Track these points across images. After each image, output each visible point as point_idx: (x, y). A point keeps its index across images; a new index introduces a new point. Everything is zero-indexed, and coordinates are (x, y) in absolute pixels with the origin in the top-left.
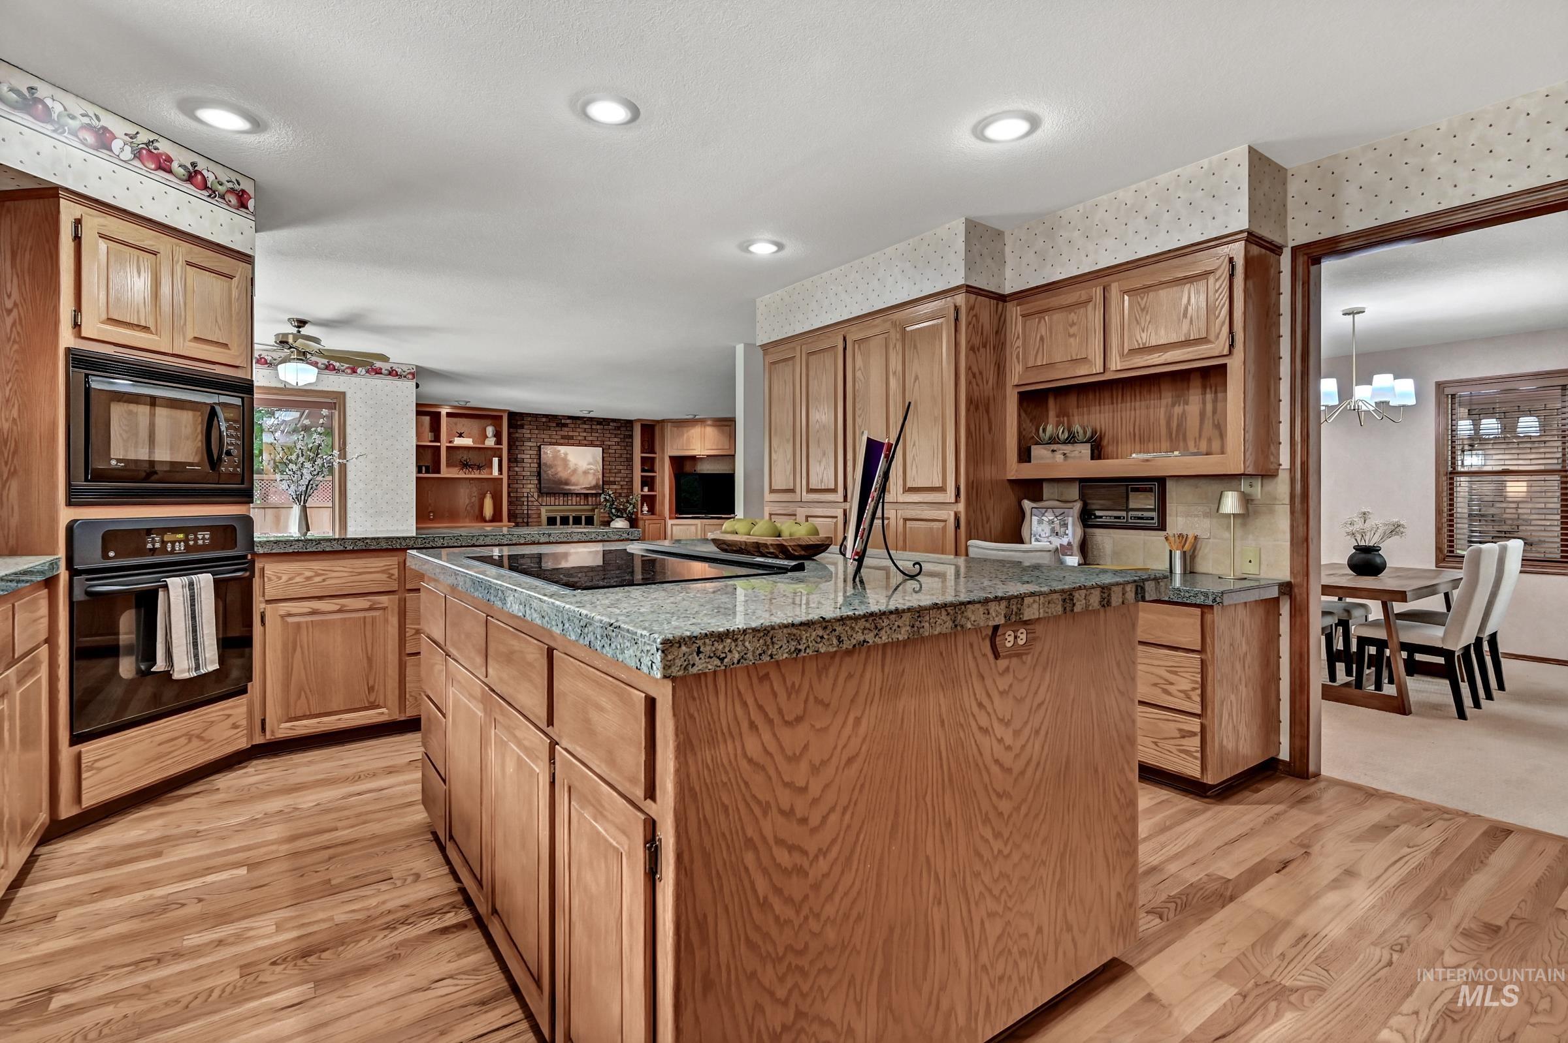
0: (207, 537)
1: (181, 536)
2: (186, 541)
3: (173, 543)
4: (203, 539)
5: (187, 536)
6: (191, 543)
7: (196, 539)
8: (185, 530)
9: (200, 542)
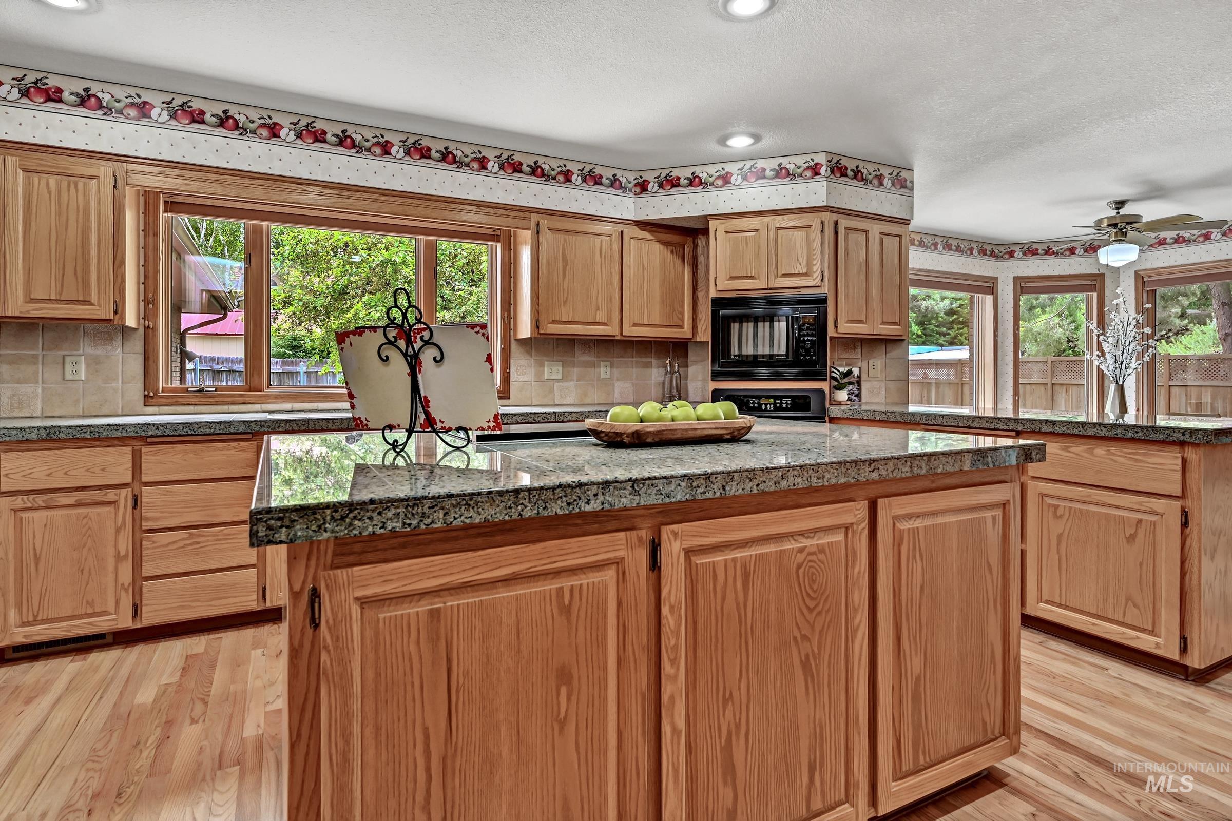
0: (789, 402)
1: (772, 401)
2: (775, 404)
3: (766, 405)
4: (787, 403)
5: (775, 401)
6: (778, 405)
7: (781, 403)
8: (775, 397)
9: (784, 406)
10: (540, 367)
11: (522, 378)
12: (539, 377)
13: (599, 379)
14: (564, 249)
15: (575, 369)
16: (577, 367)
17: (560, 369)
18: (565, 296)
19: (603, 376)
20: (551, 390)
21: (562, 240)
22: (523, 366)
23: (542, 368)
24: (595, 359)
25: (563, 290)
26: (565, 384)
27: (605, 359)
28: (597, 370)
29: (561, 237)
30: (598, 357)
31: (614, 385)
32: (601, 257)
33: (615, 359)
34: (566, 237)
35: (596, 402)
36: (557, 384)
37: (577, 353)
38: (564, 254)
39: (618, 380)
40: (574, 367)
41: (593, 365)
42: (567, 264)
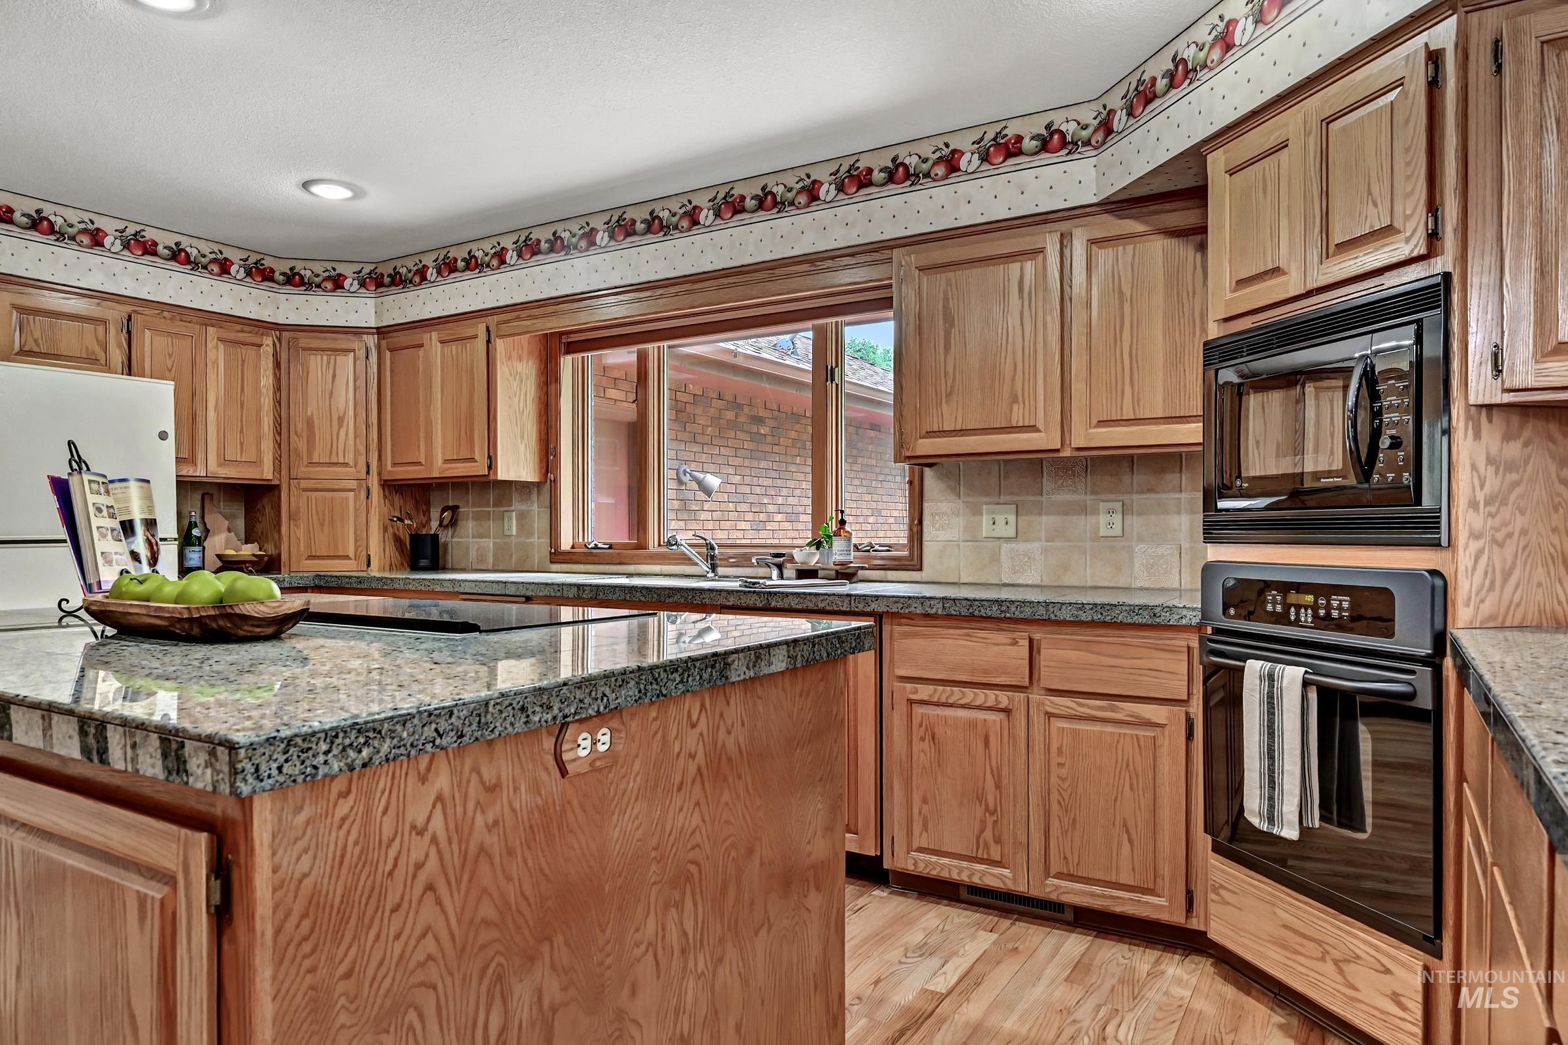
10: (974, 515)
11: (943, 536)
12: (973, 536)
13: (1096, 538)
14: (946, 300)
15: (1044, 518)
16: (1047, 514)
17: (1012, 518)
18: (950, 383)
19: (1103, 532)
20: (995, 558)
21: (944, 284)
22: (944, 514)
23: (976, 519)
24: (1089, 497)
25: (946, 373)
26: (1021, 547)
27: (1112, 497)
28: (1091, 519)
29: (941, 278)
30: (1093, 492)
31: (1130, 550)
32: (1021, 296)
33: (1135, 497)
34: (951, 275)
35: (1089, 584)
36: (1005, 547)
37: (1047, 483)
38: (946, 307)
39: (1141, 540)
40: (1040, 514)
41: (1083, 510)
42: (952, 325)
